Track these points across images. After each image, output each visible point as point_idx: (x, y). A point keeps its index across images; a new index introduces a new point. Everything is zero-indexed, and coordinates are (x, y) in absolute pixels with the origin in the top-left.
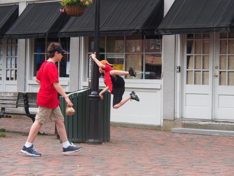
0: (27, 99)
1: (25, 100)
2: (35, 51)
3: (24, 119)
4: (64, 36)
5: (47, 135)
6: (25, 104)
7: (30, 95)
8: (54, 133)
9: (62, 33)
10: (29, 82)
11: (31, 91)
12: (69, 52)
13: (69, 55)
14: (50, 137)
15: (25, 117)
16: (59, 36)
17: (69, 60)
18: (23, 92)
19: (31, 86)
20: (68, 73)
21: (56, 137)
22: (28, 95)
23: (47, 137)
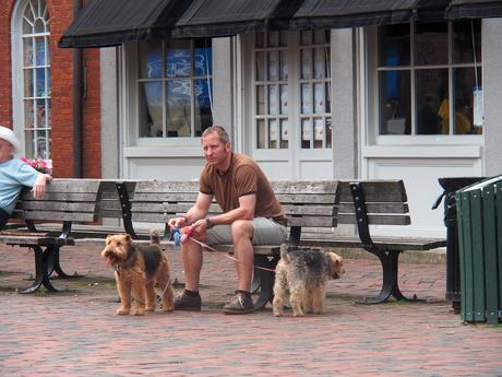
0: (363, 199)
1: (357, 204)
2: (382, 64)
3: (357, 257)
4: (463, 14)
5: (423, 301)
6: (359, 215)
7: (373, 188)
8: (443, 297)
9: (458, 6)
10: (366, 150)
11: (372, 178)
12: (479, 60)
13: (479, 69)
14: (433, 307)
15: (359, 251)
16: (450, 17)
17: (480, 84)
18: (351, 180)
19: (372, 163)
20: (477, 122)
21: (450, 307)
22: (365, 188)
23: (424, 308)
